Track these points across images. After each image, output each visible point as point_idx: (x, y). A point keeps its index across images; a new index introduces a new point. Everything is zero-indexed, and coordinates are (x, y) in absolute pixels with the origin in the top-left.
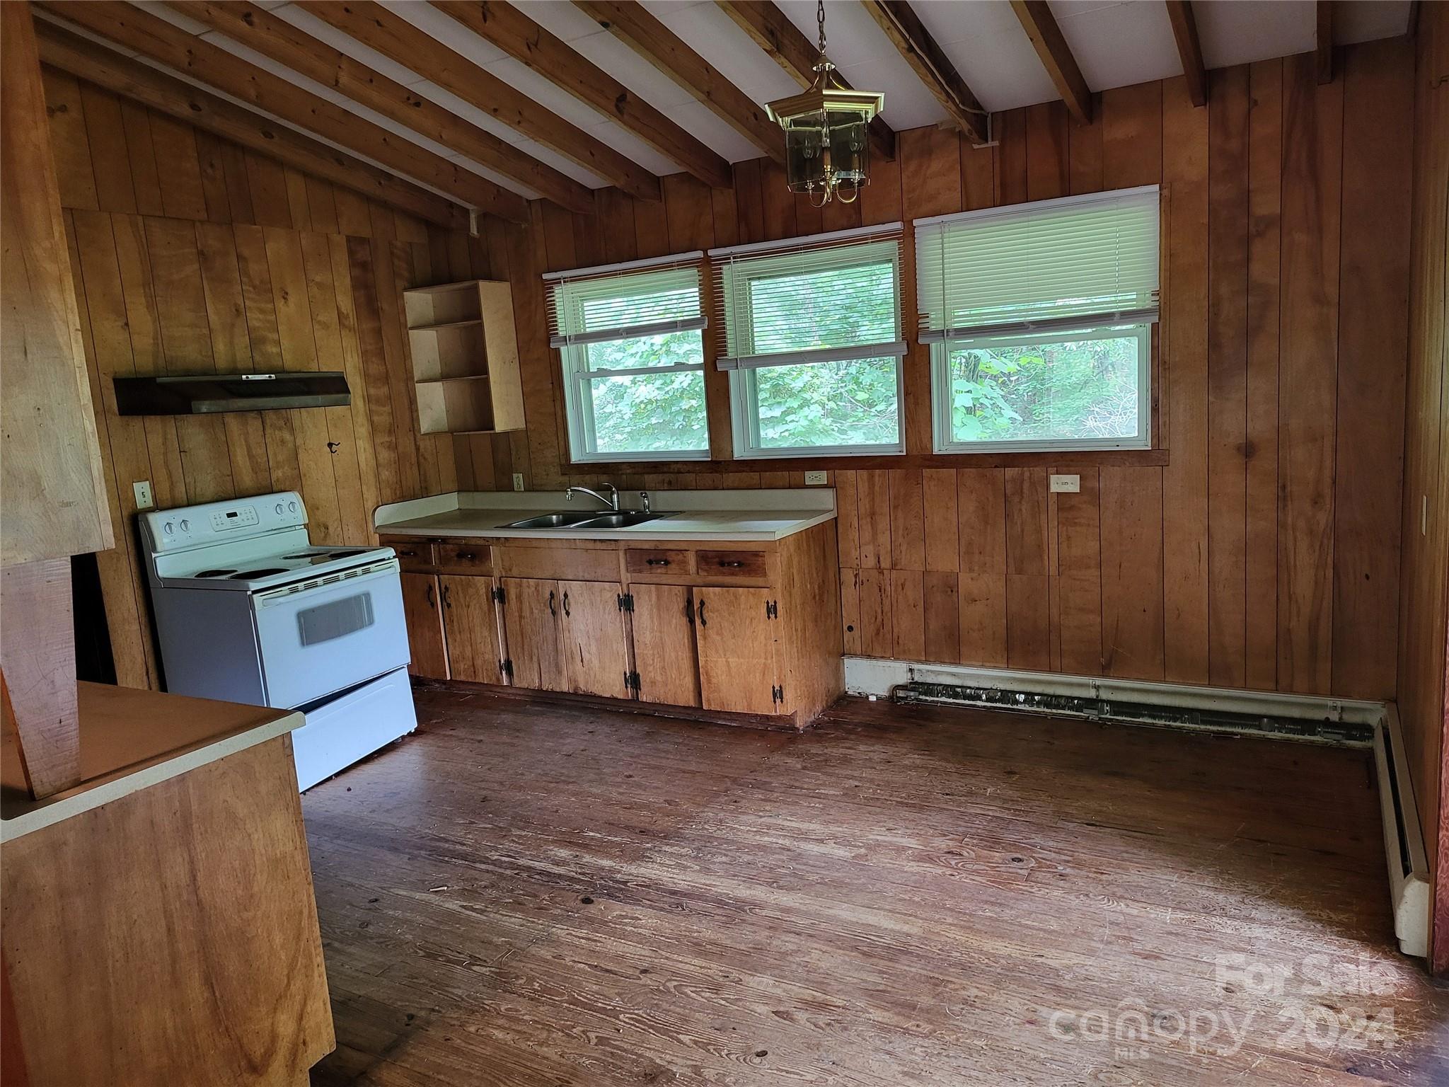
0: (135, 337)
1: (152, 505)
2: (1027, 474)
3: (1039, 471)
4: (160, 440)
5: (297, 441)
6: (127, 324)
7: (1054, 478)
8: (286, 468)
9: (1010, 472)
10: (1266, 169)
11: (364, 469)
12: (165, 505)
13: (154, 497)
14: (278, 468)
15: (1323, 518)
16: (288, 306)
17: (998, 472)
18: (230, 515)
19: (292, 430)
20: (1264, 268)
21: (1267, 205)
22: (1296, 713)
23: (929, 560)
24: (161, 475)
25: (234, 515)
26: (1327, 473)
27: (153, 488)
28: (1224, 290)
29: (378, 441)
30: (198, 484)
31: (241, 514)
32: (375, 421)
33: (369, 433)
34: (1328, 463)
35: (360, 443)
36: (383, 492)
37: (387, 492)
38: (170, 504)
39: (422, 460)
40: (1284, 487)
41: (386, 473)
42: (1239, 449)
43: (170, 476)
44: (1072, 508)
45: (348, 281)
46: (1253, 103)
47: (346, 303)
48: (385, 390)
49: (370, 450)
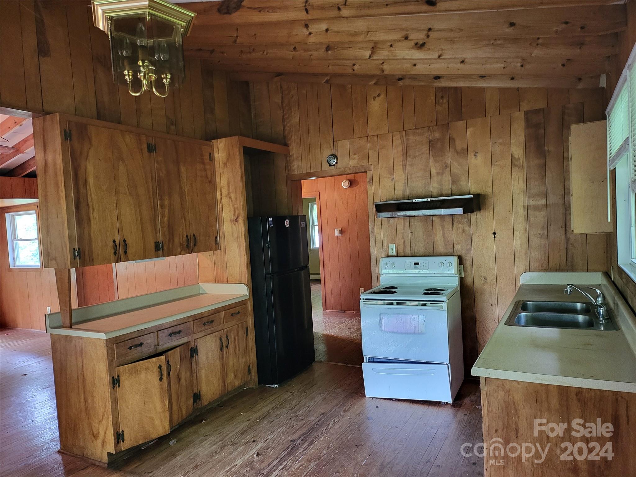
0: (396, 184)
1: (395, 254)
4: (402, 227)
5: (472, 231)
6: (394, 179)
8: (463, 244)
11: (518, 249)
12: (401, 255)
13: (397, 252)
14: (459, 244)
16: (477, 160)
18: (415, 264)
19: (470, 225)
24: (401, 242)
25: (418, 264)
27: (397, 247)
29: (532, 233)
30: (416, 248)
31: (421, 264)
32: (531, 220)
33: (526, 229)
35: (517, 234)
36: (532, 264)
37: (535, 265)
38: (403, 255)
39: (570, 246)
41: (536, 253)
43: (404, 242)
45: (522, 138)
47: (518, 151)
48: (543, 202)
49: (525, 239)
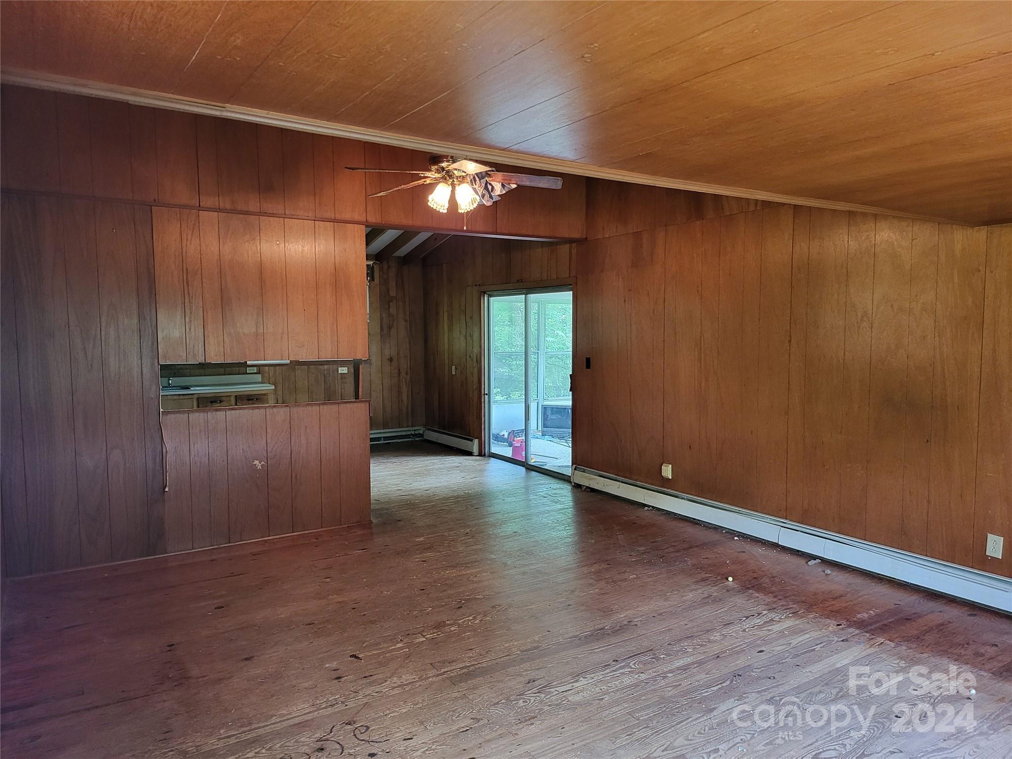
2: (331, 367)
3: (335, 367)
7: (340, 368)
9: (326, 367)
10: (392, 284)
15: (408, 377)
17: (321, 367)
20: (393, 310)
21: (393, 293)
22: (404, 433)
23: (297, 399)
26: (409, 366)
28: (384, 315)
34: (409, 363)
40: (399, 370)
42: (389, 359)
44: (345, 378)
46: (389, 266)
